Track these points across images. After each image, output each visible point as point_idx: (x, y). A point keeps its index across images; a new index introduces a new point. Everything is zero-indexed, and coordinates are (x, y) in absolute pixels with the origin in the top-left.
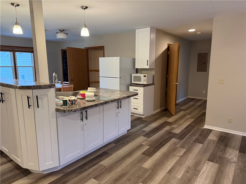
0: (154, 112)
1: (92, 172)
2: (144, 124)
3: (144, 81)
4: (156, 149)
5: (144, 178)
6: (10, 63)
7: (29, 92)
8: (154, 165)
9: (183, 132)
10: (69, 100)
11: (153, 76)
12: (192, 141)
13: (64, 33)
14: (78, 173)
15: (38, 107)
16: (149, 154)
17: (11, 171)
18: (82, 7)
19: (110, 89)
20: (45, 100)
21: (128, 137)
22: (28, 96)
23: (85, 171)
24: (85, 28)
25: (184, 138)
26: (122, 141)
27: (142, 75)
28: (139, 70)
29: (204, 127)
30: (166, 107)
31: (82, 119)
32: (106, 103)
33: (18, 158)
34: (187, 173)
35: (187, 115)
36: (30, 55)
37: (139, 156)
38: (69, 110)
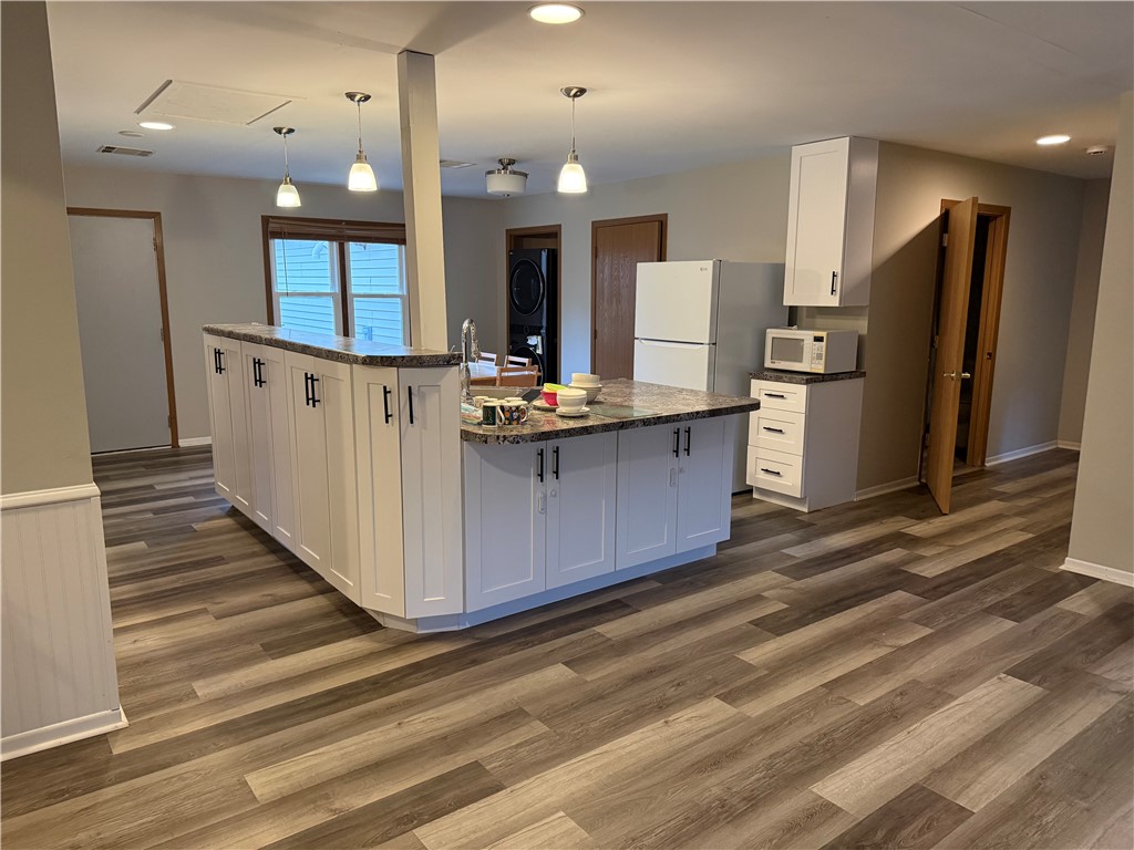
0: (859, 495)
1: (561, 647)
2: (800, 533)
3: (813, 358)
4: (810, 616)
5: (731, 687)
6: (328, 281)
7: (389, 376)
8: (781, 659)
9: (954, 575)
10: (502, 408)
11: (861, 339)
12: (978, 607)
13: (515, 173)
14: (519, 644)
15: (412, 422)
16: (775, 626)
17: (327, 615)
18: (567, 92)
19: (659, 386)
20: (432, 401)
21: (715, 568)
22: (385, 388)
23: (541, 643)
24: (573, 165)
25: (948, 593)
26: (688, 579)
27: (807, 336)
28: (803, 316)
29: (1062, 567)
30: (923, 481)
31: (541, 475)
32: (622, 426)
33: (346, 576)
34: (897, 695)
35: (1008, 517)
36: (397, 253)
37: (738, 628)
38: (498, 437)
